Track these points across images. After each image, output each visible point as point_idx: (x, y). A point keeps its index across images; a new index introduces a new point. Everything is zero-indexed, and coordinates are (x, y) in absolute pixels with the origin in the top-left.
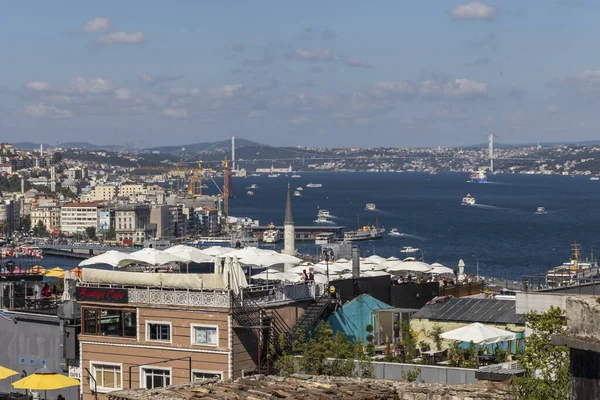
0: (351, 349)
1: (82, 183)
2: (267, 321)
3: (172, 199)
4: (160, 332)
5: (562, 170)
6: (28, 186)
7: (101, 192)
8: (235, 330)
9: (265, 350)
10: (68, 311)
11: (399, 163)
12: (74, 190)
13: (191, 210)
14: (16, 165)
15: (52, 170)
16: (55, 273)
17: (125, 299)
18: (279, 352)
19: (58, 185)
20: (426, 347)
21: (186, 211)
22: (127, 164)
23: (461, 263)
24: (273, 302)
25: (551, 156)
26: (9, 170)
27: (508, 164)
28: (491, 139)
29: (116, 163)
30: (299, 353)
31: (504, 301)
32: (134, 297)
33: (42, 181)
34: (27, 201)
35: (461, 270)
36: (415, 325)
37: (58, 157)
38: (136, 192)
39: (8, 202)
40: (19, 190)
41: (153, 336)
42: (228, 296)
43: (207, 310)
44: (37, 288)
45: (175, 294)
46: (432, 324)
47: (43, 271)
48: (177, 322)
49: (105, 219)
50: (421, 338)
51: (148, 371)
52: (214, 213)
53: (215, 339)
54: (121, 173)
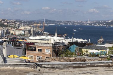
0: (73, 53)
1: (19, 26)
2: (58, 49)
3: (34, 29)
4: (40, 50)
5: (101, 25)
6: (10, 27)
7: (22, 27)
8: (53, 50)
9: (58, 53)
10: (23, 47)
11: (73, 23)
12: (18, 27)
13: (38, 31)
14: (7, 23)
15: (14, 24)
16: (21, 40)
17: (34, 45)
18: (60, 54)
19: (15, 26)
20: (85, 54)
21: (37, 31)
22: (26, 23)
23: (89, 40)
24: (59, 46)
25: (99, 23)
26: (6, 24)
27: (92, 24)
28: (89, 19)
29: (25, 23)
30: (64, 54)
31: (98, 46)
32: (36, 44)
33: (12, 26)
34: (10, 29)
35: (89, 41)
36: (83, 50)
37: (15, 22)
38: (28, 28)
39: (6, 29)
40: (8, 27)
41: (39, 51)
42: (52, 44)
43: (48, 47)
44: (18, 43)
45: (43, 44)
46: (86, 49)
47: (19, 40)
48: (43, 49)
49: (23, 32)
50: (84, 52)
51: (38, 57)
52: (42, 32)
53: (49, 52)
54: (26, 24)
